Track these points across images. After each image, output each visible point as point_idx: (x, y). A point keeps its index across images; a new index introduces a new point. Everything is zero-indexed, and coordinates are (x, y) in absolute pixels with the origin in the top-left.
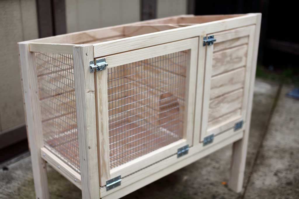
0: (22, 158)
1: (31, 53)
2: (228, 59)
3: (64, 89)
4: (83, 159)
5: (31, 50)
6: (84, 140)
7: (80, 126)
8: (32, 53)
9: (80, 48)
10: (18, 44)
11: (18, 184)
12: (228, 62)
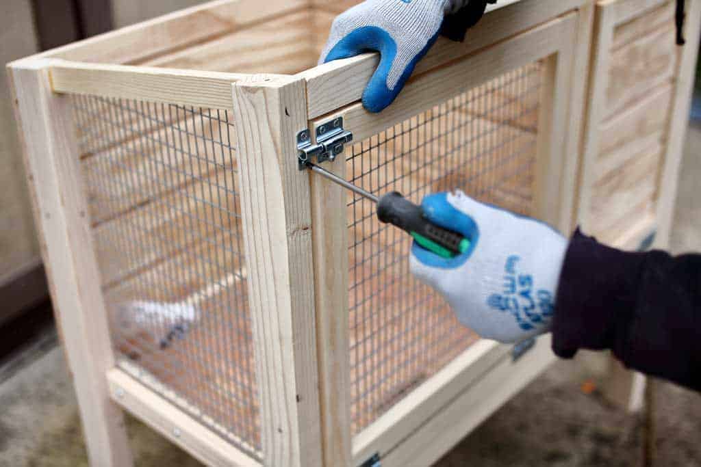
0: (21, 364)
1: (56, 95)
2: (640, 65)
3: (210, 221)
4: (272, 428)
5: (58, 88)
6: (280, 378)
7: (261, 334)
8: (61, 95)
9: (264, 93)
10: (10, 68)
11: (27, 448)
12: (641, 76)
